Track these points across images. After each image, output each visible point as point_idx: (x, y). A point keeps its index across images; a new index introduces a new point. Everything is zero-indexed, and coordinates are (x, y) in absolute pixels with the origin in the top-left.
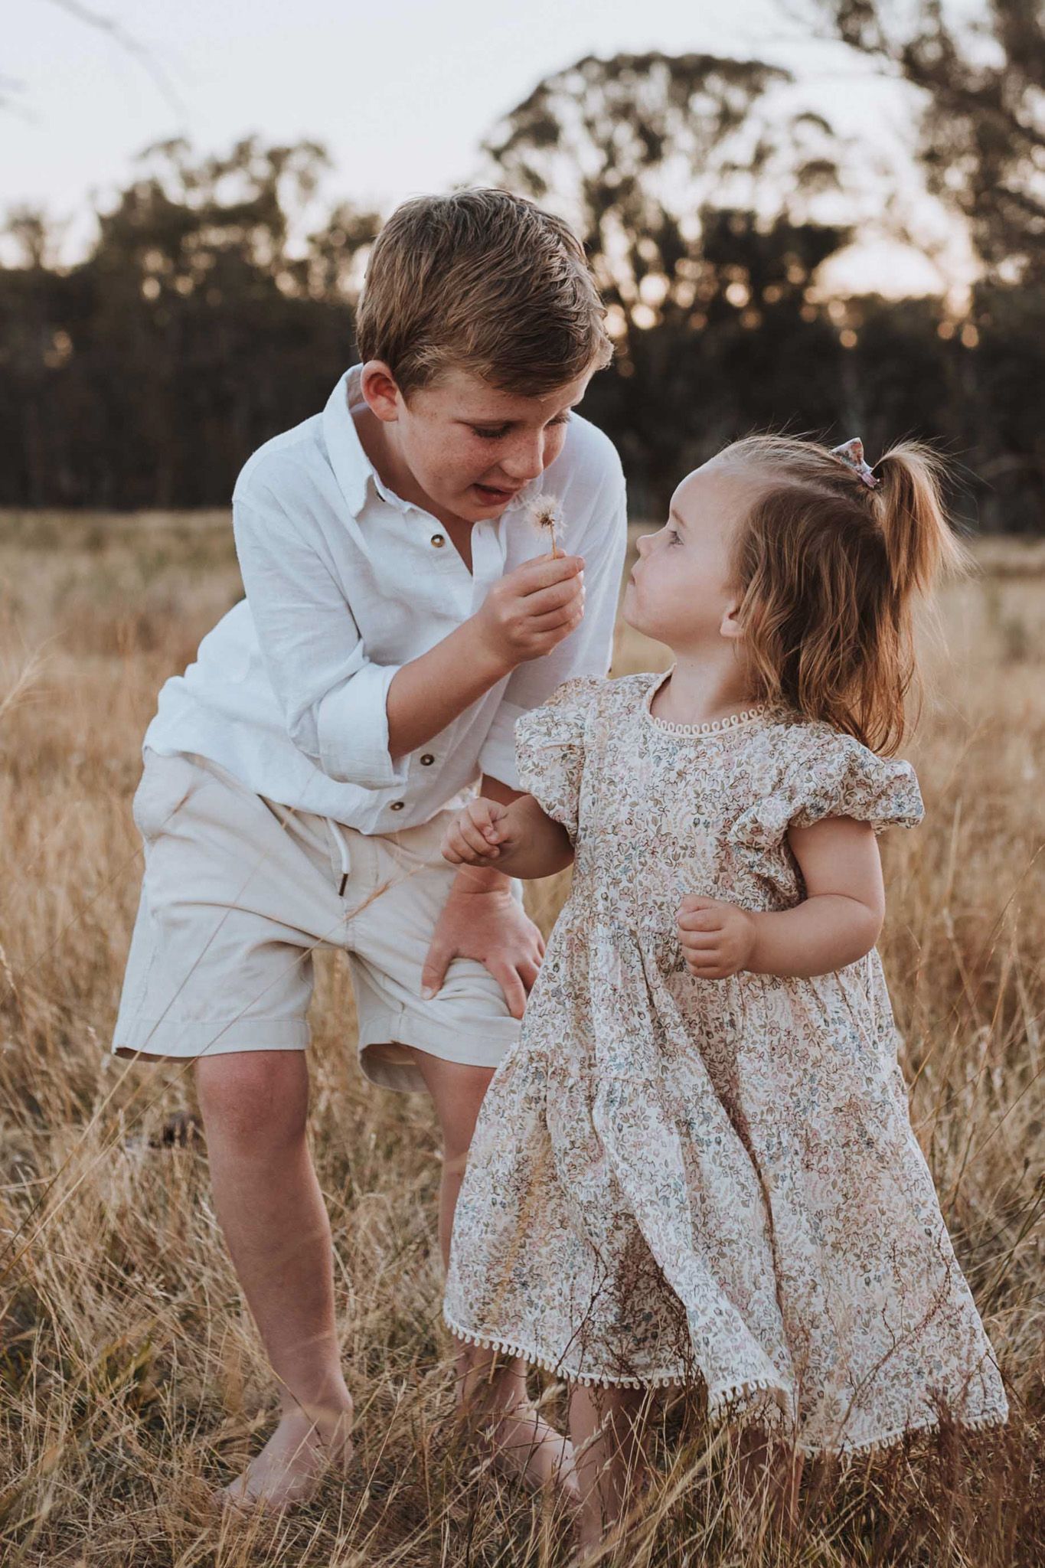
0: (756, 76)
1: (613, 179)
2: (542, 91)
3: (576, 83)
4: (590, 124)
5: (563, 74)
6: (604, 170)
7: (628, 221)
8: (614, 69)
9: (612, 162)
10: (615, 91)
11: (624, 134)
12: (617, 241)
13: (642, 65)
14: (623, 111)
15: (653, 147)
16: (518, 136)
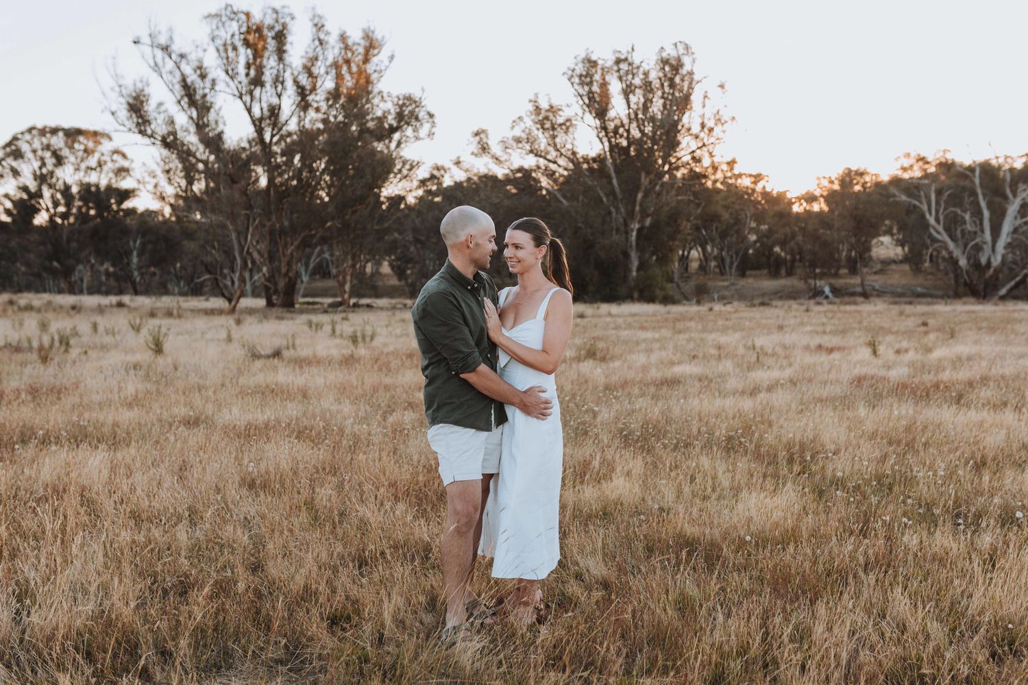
0: (98, 138)
1: (44, 171)
2: (15, 139)
3: (28, 137)
4: (34, 151)
5: (22, 133)
6: (40, 168)
7: (50, 186)
8: (43, 132)
9: (43, 164)
10: (45, 140)
11: (48, 154)
12: (47, 193)
13: (54, 131)
14: (47, 147)
15: (59, 161)
16: (8, 155)
